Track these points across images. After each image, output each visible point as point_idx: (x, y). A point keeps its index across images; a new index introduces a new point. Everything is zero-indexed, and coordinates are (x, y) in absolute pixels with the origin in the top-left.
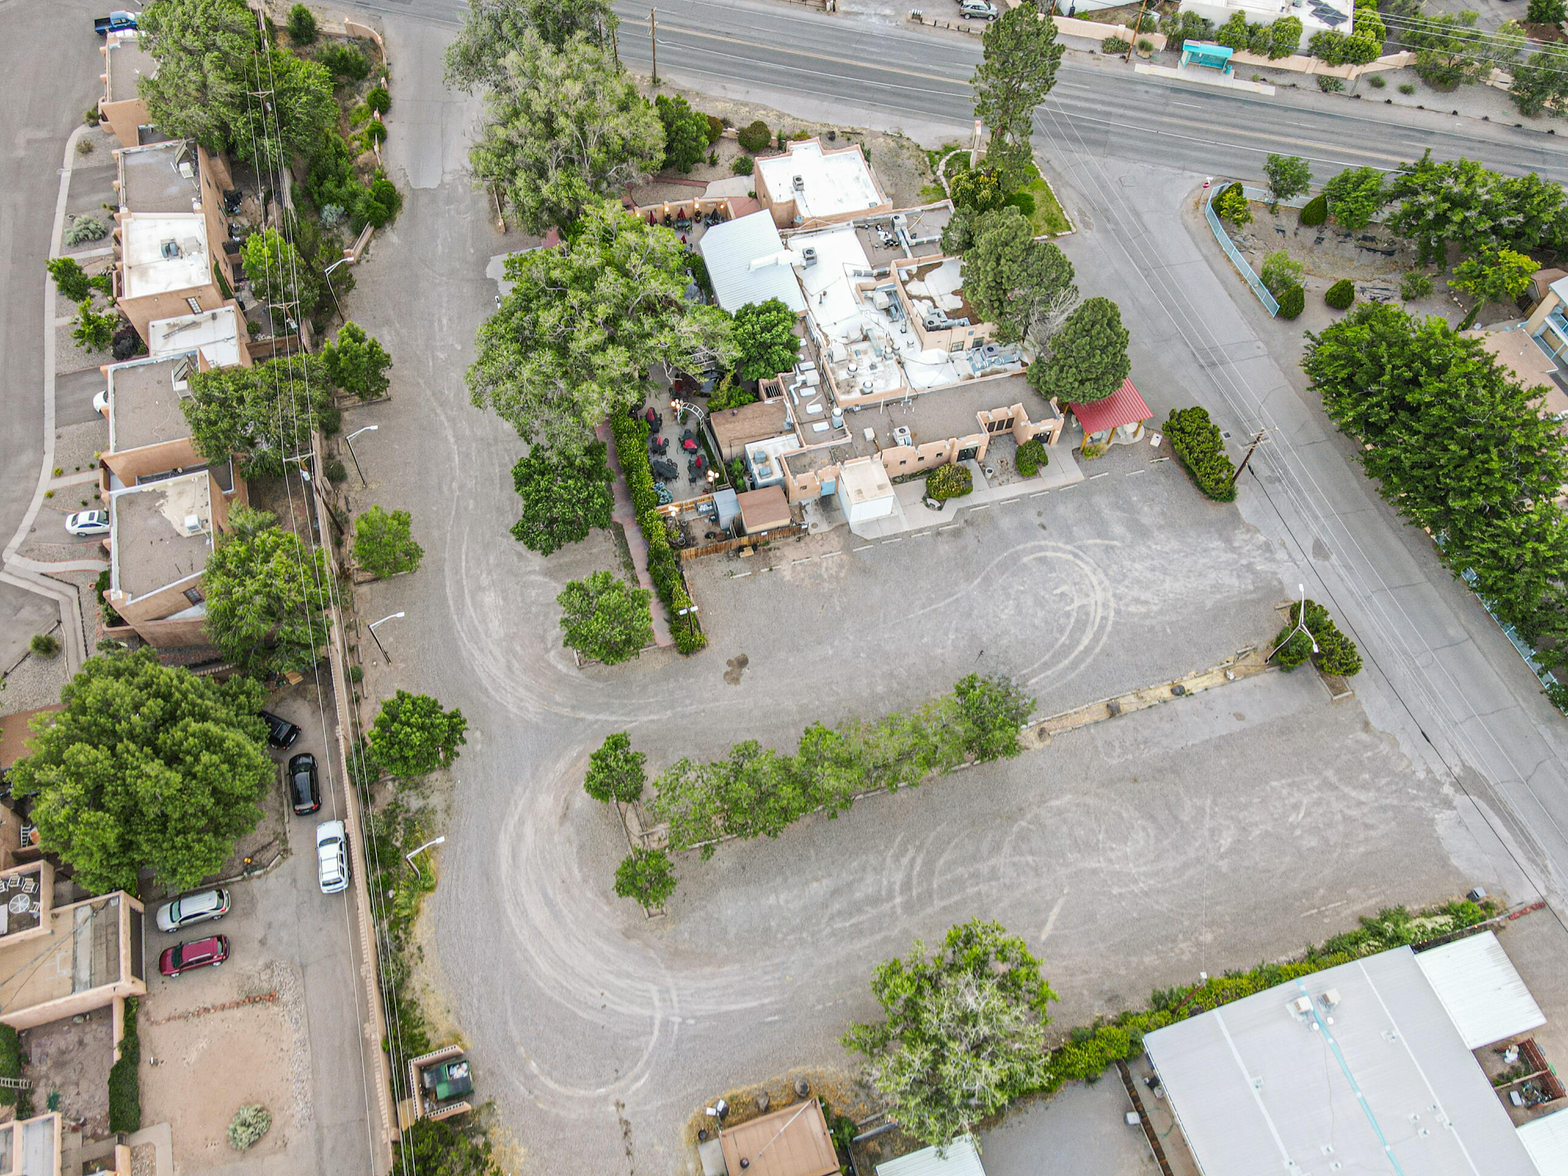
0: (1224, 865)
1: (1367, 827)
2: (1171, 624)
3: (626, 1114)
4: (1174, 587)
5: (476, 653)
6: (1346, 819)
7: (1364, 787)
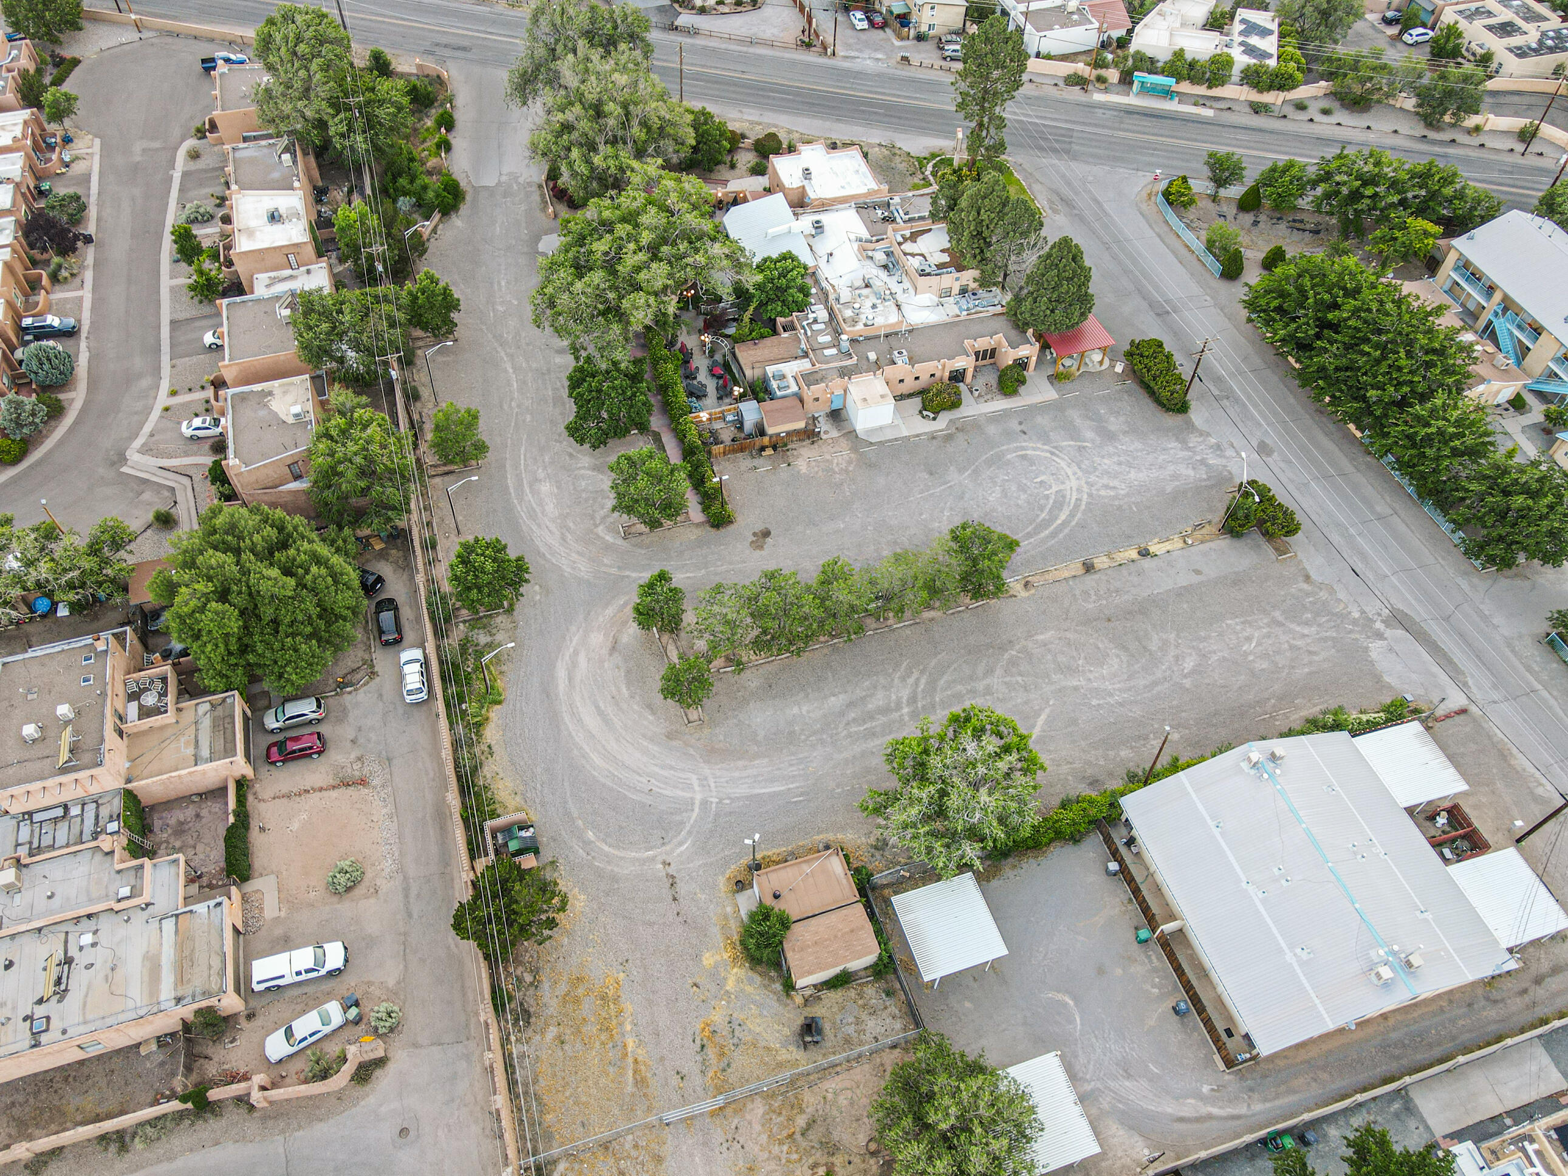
0: (1187, 683)
1: (1310, 653)
2: (1137, 504)
3: (671, 870)
4: (1136, 476)
5: (534, 528)
6: (1292, 648)
7: (1307, 623)
